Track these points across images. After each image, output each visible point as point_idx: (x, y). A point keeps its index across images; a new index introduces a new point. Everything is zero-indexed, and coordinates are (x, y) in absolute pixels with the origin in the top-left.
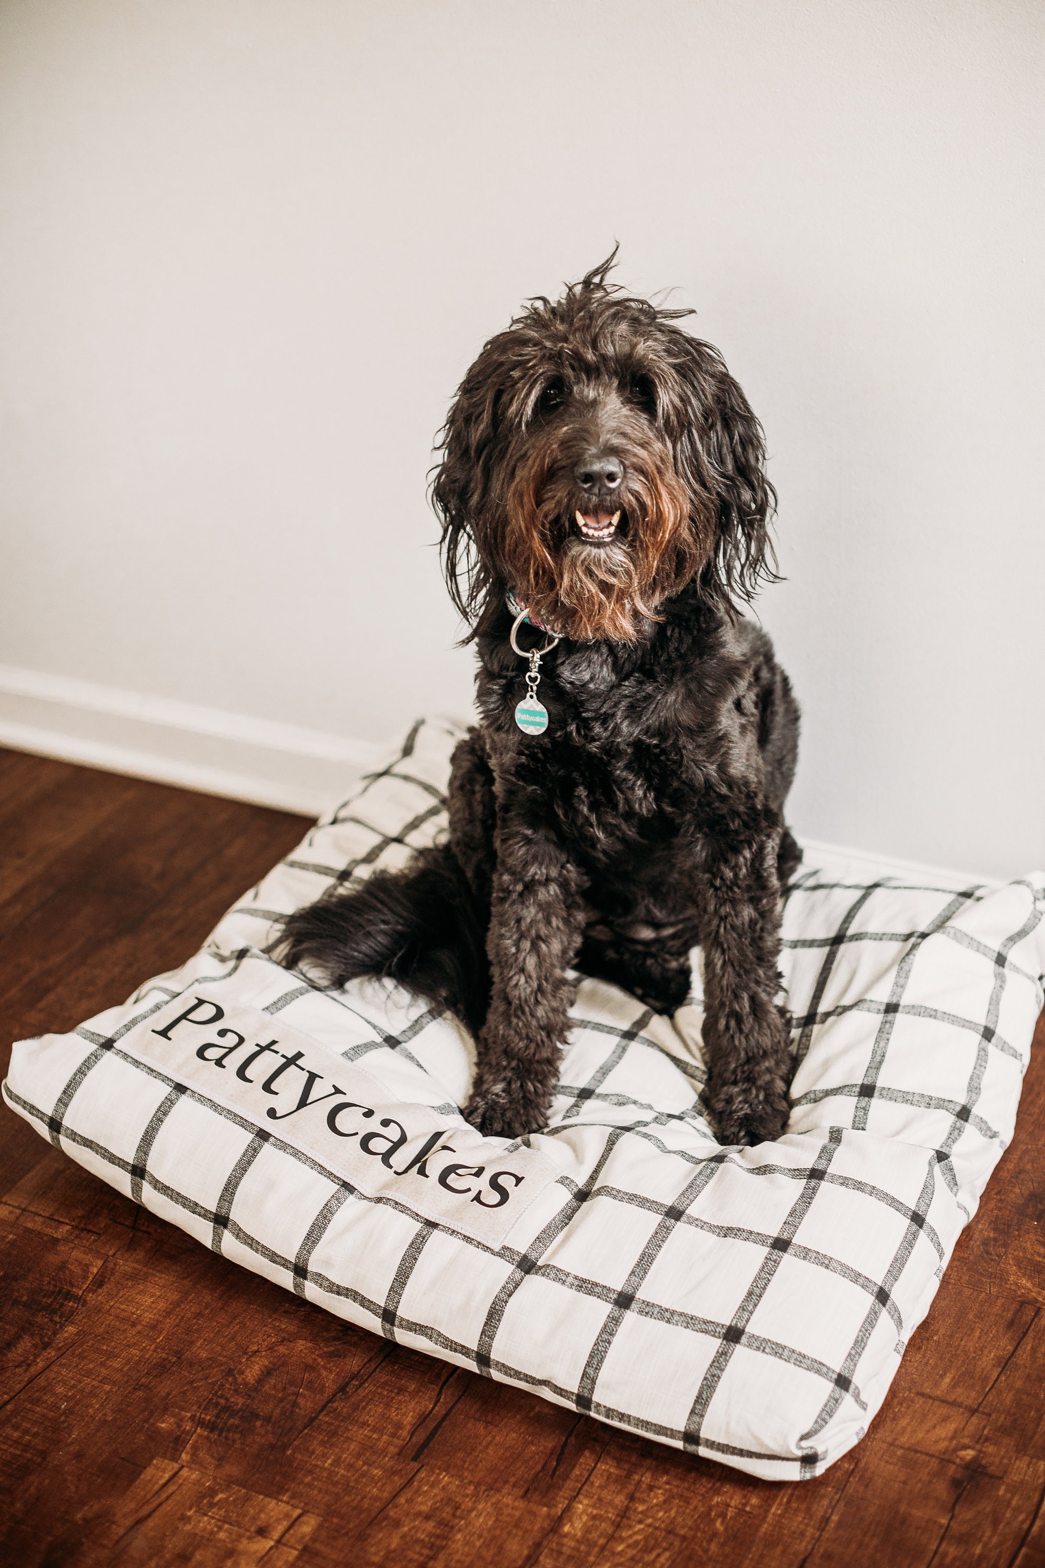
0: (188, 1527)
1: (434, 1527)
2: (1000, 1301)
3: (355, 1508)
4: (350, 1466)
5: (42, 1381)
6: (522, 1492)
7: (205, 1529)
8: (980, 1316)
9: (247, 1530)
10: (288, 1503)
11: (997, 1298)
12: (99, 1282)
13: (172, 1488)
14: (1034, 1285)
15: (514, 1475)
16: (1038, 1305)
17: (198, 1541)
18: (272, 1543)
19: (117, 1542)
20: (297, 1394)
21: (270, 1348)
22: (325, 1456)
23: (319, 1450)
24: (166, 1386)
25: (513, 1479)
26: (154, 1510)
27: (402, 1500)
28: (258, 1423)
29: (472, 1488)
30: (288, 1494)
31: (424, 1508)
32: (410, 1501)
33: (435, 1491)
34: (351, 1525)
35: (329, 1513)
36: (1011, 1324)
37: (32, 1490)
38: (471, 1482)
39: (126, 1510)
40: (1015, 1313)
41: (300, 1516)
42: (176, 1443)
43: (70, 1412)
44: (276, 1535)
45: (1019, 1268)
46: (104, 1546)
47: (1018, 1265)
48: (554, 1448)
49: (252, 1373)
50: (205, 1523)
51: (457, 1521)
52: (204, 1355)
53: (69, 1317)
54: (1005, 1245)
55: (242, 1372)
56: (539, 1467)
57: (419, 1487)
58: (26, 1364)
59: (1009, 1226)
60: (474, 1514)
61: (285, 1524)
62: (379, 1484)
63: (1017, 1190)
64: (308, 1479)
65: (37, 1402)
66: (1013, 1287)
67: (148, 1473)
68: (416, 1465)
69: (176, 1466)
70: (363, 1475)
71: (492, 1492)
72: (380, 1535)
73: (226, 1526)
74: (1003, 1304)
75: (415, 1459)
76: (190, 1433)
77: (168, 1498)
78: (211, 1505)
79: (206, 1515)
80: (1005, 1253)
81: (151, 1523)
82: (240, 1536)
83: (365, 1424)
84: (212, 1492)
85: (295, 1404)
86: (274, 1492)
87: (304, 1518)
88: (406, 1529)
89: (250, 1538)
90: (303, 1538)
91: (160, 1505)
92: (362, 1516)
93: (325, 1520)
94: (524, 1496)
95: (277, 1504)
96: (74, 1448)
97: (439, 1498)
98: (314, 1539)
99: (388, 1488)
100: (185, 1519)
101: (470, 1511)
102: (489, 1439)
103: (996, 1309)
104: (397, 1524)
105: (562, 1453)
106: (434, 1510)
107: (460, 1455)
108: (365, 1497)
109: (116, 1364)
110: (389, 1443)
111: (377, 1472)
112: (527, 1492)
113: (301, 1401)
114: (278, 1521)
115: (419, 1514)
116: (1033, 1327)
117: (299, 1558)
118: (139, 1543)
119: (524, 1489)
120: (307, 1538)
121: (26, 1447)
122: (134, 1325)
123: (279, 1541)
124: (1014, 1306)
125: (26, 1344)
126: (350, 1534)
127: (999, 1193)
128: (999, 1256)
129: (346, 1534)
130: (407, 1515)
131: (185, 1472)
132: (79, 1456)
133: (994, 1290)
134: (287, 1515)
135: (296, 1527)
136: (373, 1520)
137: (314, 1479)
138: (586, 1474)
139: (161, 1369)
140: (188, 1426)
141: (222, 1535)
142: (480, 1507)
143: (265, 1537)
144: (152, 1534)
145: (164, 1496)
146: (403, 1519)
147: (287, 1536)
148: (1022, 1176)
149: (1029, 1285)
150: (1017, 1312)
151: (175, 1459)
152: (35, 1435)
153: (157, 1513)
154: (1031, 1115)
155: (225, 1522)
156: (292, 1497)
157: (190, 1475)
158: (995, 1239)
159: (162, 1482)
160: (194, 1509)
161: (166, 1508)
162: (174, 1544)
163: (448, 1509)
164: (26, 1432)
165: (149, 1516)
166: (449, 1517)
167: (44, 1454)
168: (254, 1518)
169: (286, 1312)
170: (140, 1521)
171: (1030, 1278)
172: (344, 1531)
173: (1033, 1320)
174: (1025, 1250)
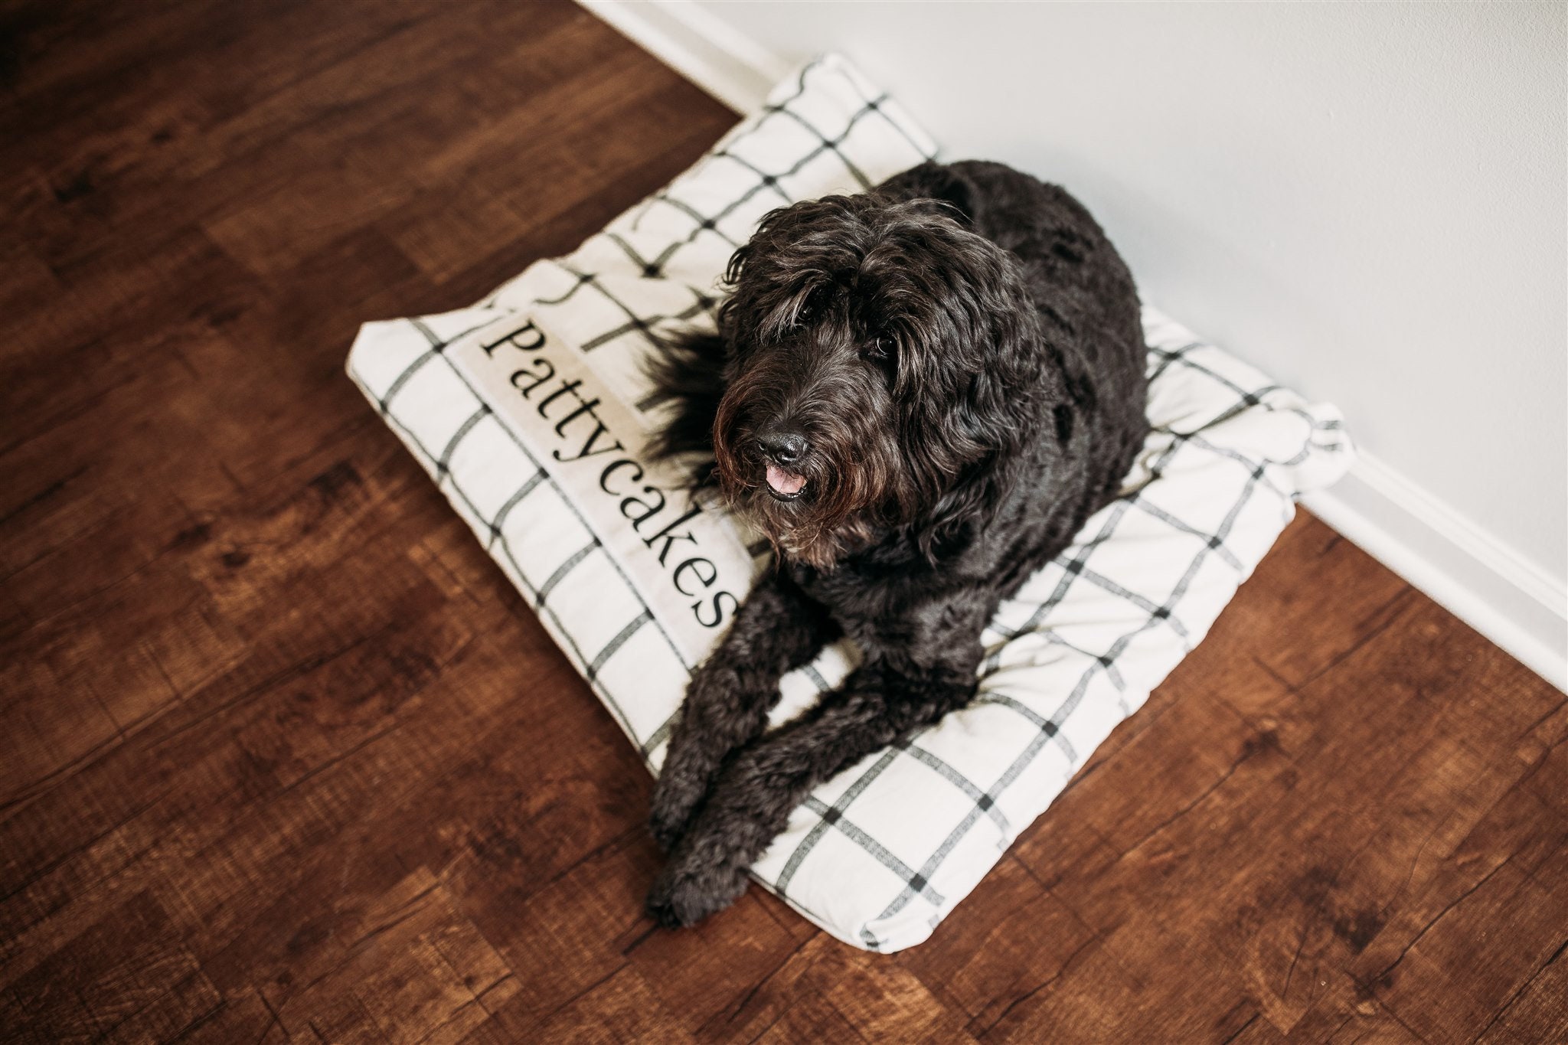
0: (414, 952)
1: (608, 1036)
2: (1224, 989)
3: (554, 987)
4: (570, 939)
5: (370, 748)
6: (695, 1029)
7: (425, 960)
8: (1197, 999)
9: (459, 975)
10: (503, 958)
11: (1223, 984)
12: (460, 657)
13: (421, 904)
14: (1267, 983)
15: (698, 1006)
16: (1259, 1009)
17: (418, 971)
18: (471, 997)
19: (356, 944)
20: (561, 841)
21: (562, 782)
22: (554, 919)
23: (553, 911)
24: (463, 792)
25: (695, 1010)
26: (397, 922)
27: (594, 994)
28: (518, 861)
29: (657, 1005)
30: (508, 949)
31: (609, 1012)
32: (601, 998)
33: (626, 996)
34: (543, 1005)
35: (531, 984)
36: (1223, 1021)
37: (315, 862)
38: (659, 999)
39: (376, 912)
40: (1232, 1010)
41: (507, 977)
42: (443, 855)
43: (378, 789)
44: (479, 989)
45: (1262, 955)
46: (343, 945)
47: (1262, 952)
48: (745, 990)
49: (536, 804)
50: (428, 953)
51: (629, 1037)
52: (507, 768)
53: (420, 686)
54: (1260, 922)
55: (528, 799)
56: (723, 1006)
57: (615, 986)
58: (367, 724)
59: (1275, 900)
60: (646, 1035)
61: (492, 980)
62: (585, 969)
63: (1303, 858)
64: (530, 939)
65: (358, 767)
66: (1245, 977)
67: (411, 879)
68: (622, 959)
69: (433, 880)
70: (576, 953)
71: (672, 1018)
72: (561, 1026)
73: (445, 964)
74: (1225, 994)
75: (625, 953)
76: (460, 850)
77: (414, 913)
78: (443, 936)
79: (433, 943)
80: (1257, 932)
81: (389, 935)
82: (451, 979)
83: (601, 897)
84: (449, 922)
85: (555, 852)
86: (498, 940)
87: (508, 981)
88: (584, 1028)
89: (458, 984)
90: (498, 1002)
91: (404, 918)
92: (556, 999)
93: (523, 991)
94: (696, 1034)
95: (494, 957)
96: (365, 830)
97: (626, 1005)
98: (506, 1008)
99: (590, 977)
100: (416, 942)
101: (644, 1031)
102: (695, 956)
103: (1215, 998)
104: (579, 1020)
105: (748, 1000)
106: (617, 1016)
107: (664, 964)
108: (565, 979)
109: (436, 751)
110: (612, 926)
111: (588, 954)
112: (700, 1030)
113: (562, 850)
114: (488, 974)
115: (601, 1016)
116: (1241, 1035)
117: (486, 1023)
118: (370, 953)
119: (699, 1026)
120: (502, 1004)
121: (330, 814)
122: (467, 713)
123: (478, 998)
124: (1235, 1001)
125: (375, 703)
126: (538, 1014)
127: (1283, 855)
128: (1249, 933)
129: (534, 1013)
130: (592, 1013)
131: (437, 891)
132: (365, 840)
133: (1225, 973)
134: (497, 972)
135: (498, 988)
136: (562, 1007)
137: (535, 941)
138: (758, 1032)
139: (467, 770)
140: (462, 841)
141: (437, 972)
142: (655, 1030)
143: (469, 988)
144: (385, 947)
145: (411, 909)
146: (587, 1017)
147: (487, 994)
148: (1317, 843)
149: (1262, 981)
150: (1236, 1008)
151: (436, 873)
152: (342, 803)
153: (398, 927)
154: (1359, 769)
155: (446, 959)
156: (509, 954)
157: (441, 895)
158: (1254, 911)
159: (417, 893)
160: (428, 934)
161: (406, 924)
162: (397, 965)
163: (627, 1021)
164: (337, 797)
165: (390, 926)
166: (624, 1031)
167: (340, 826)
168: (470, 965)
169: (592, 747)
170: (381, 930)
171: (1267, 972)
172: (533, 1009)
173: (1247, 1025)
174: (1277, 935)
